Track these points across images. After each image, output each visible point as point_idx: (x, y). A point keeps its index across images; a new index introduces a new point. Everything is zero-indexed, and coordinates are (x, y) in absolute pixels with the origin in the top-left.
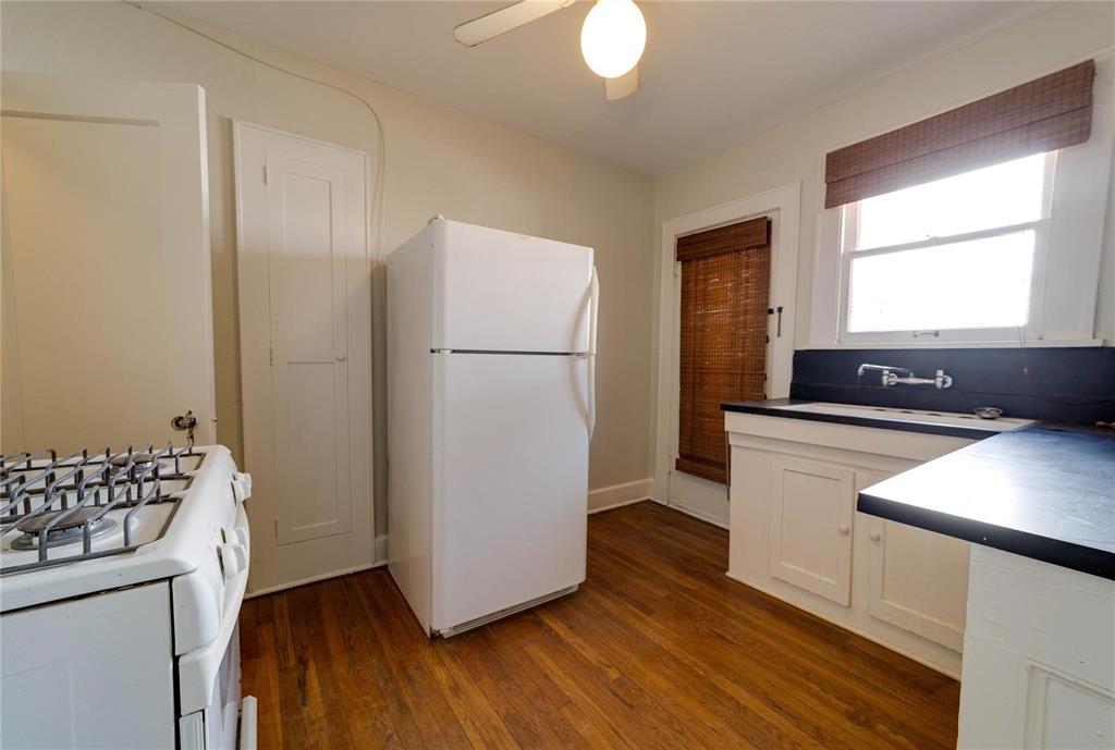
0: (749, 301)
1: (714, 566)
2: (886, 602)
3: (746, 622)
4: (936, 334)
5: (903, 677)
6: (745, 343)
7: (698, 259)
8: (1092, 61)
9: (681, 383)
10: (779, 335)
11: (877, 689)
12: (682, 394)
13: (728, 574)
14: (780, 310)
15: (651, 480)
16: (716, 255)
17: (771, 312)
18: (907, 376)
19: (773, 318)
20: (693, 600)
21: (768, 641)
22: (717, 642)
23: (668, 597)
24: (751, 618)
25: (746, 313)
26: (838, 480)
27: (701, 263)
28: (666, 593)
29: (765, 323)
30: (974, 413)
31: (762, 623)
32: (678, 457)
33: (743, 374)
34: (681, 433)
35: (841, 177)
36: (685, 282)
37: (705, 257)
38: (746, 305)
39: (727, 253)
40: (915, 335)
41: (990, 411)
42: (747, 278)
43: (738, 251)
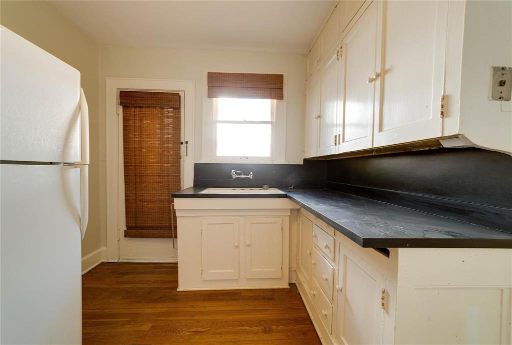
0: (170, 136)
1: (167, 288)
2: (252, 270)
3: (202, 313)
4: (247, 158)
5: (264, 298)
6: (168, 158)
7: (136, 107)
8: (283, 75)
9: (125, 182)
10: (187, 156)
11: (262, 310)
12: (126, 189)
13: (178, 290)
14: (187, 143)
15: (103, 248)
16: (149, 107)
17: (182, 143)
18: (241, 174)
19: (183, 147)
20: (169, 318)
21: (217, 317)
22: (197, 337)
23: (152, 327)
24: (202, 309)
25: (168, 142)
26: (233, 224)
27: (137, 110)
28: (151, 325)
29: (179, 149)
30: (262, 188)
31: (209, 309)
32: (126, 229)
33: (168, 176)
34: (127, 214)
35: (214, 85)
36: (125, 119)
37: (141, 107)
38: (168, 138)
39: (156, 107)
40: (241, 158)
41: (265, 187)
42: (168, 124)
43: (162, 108)
